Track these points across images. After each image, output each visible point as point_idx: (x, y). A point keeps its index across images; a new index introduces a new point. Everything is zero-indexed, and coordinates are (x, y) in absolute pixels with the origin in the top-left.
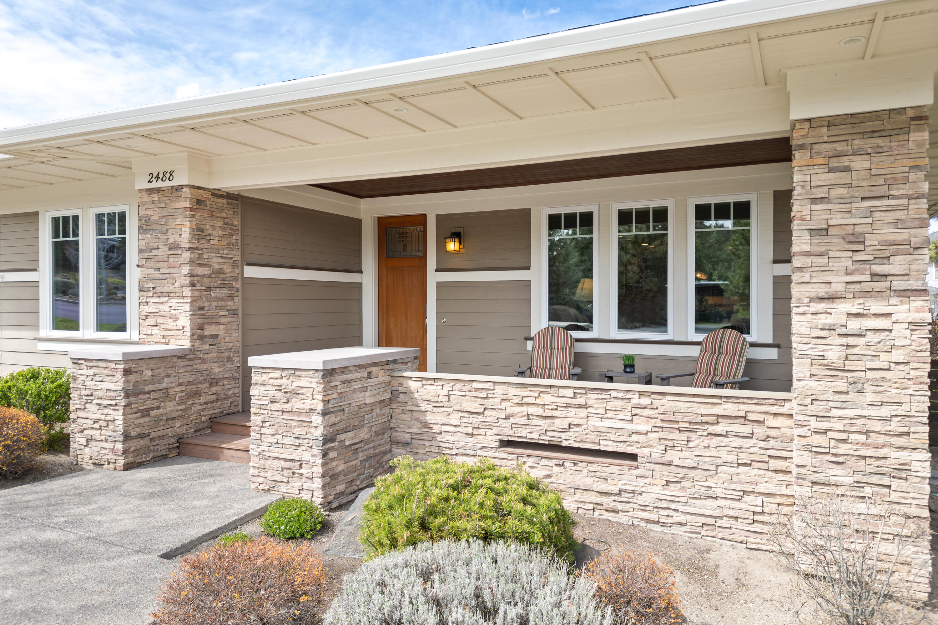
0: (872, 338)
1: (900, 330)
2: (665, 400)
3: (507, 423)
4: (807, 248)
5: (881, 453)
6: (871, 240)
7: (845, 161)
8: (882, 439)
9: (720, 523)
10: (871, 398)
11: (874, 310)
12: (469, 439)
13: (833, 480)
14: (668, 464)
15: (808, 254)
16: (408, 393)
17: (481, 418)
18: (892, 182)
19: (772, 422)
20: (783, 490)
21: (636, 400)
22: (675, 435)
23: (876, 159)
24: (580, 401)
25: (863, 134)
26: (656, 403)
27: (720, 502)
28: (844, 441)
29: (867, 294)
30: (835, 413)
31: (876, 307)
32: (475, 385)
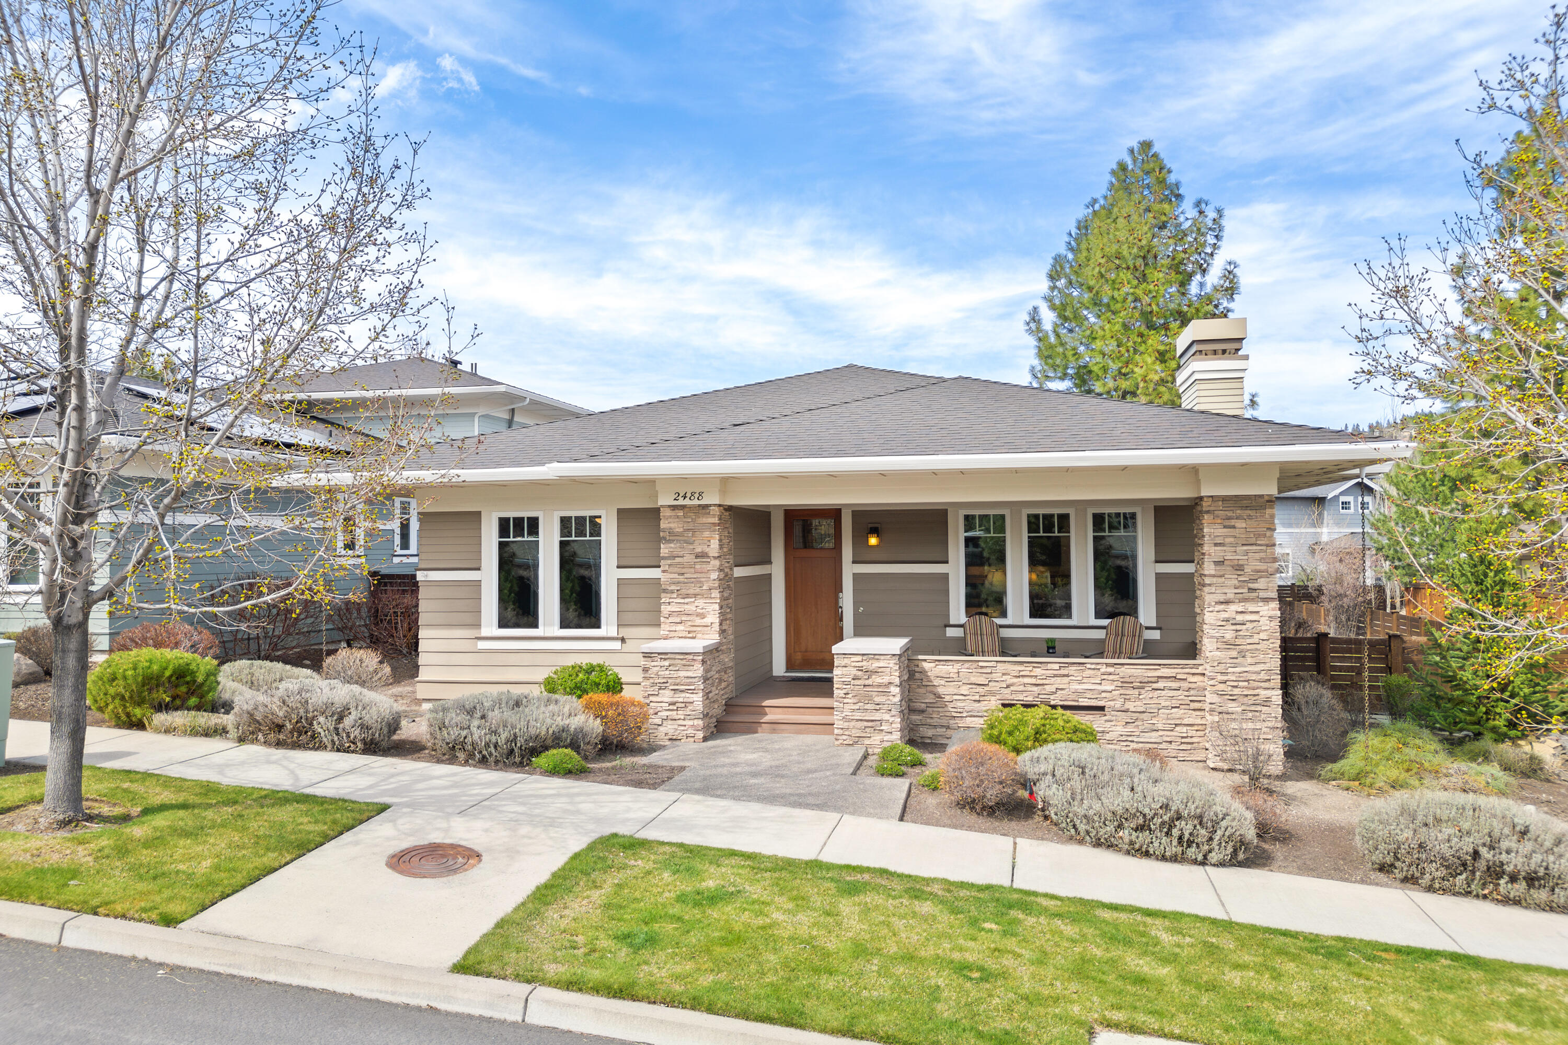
0: (1249, 625)
1: (1264, 621)
2: (1123, 669)
3: (1008, 691)
4: (1213, 572)
5: (1256, 692)
6: (1248, 569)
7: (1233, 522)
8: (1256, 684)
9: (1161, 746)
10: (1249, 660)
11: (1251, 609)
12: (977, 705)
13: (1230, 710)
14: (1126, 711)
15: (1214, 576)
16: (923, 672)
17: (986, 688)
18: (1258, 536)
19: (1191, 679)
20: (1199, 721)
21: (1104, 669)
22: (1131, 692)
23: (1249, 522)
24: (1063, 672)
25: (1242, 508)
26: (1118, 671)
27: (1161, 733)
28: (1236, 687)
29: (1245, 600)
30: (1230, 670)
31: (1251, 607)
32: (981, 664)
